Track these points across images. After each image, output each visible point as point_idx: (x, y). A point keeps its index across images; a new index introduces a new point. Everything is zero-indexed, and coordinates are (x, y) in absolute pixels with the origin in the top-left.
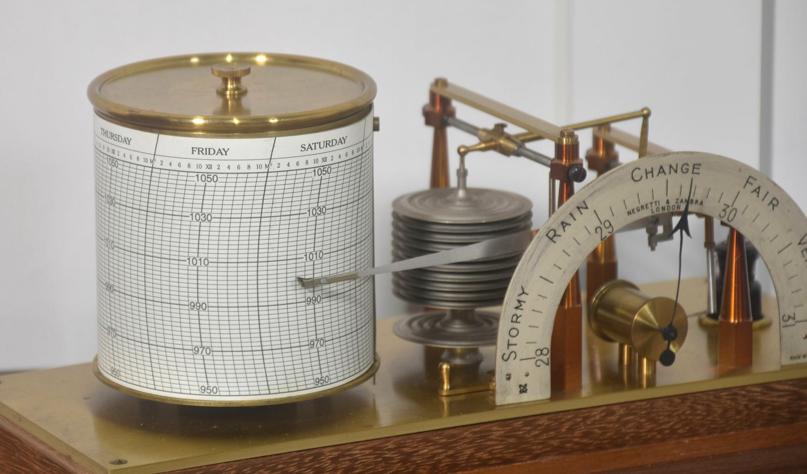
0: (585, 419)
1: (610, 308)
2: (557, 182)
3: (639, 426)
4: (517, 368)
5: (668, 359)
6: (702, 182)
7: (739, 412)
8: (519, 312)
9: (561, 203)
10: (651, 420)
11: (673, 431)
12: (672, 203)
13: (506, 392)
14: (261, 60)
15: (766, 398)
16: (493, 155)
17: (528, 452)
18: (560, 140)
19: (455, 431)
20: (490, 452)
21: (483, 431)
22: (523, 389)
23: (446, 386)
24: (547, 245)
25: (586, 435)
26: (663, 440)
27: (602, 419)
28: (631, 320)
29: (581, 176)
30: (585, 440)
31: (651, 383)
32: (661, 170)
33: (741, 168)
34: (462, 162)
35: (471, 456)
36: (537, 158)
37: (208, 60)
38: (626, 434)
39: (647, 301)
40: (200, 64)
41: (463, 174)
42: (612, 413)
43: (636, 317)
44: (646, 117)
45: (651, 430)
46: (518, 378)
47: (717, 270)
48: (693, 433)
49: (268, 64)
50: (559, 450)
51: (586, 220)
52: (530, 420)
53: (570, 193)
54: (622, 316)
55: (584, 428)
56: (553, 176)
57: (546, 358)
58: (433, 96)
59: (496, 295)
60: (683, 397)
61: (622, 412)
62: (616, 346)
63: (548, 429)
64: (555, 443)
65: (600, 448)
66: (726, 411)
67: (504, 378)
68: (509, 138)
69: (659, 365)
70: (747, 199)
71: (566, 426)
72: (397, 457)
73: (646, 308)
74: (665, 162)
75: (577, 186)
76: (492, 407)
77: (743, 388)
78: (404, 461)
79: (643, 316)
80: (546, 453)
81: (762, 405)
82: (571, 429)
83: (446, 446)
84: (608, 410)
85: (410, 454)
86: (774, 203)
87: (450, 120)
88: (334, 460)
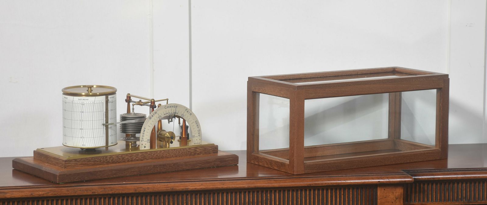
0: (156, 153)
1: (161, 135)
2: (151, 108)
3: (166, 155)
4: (144, 143)
5: (172, 142)
6: (178, 109)
7: (185, 153)
8: (144, 132)
9: (152, 112)
10: (169, 154)
11: (173, 156)
12: (172, 113)
13: (142, 147)
14: (95, 86)
15: (189, 150)
16: (138, 106)
17: (146, 158)
18: (152, 101)
19: (132, 154)
20: (139, 158)
21: (137, 154)
22: (145, 147)
23: (130, 147)
24: (149, 120)
25: (156, 156)
26: (171, 157)
27: (160, 153)
28: (164, 136)
29: (156, 107)
30: (156, 157)
31: (169, 147)
32: (170, 107)
33: (185, 107)
34: (133, 107)
35: (135, 159)
36: (147, 105)
37: (84, 86)
38: (164, 156)
39: (167, 132)
40: (83, 87)
41: (133, 109)
42: (161, 152)
43: (166, 135)
44: (168, 100)
45: (169, 156)
46: (144, 145)
47: (181, 131)
48: (176, 156)
49: (96, 87)
50: (152, 158)
51: (157, 115)
52: (146, 153)
53: (154, 110)
54: (163, 136)
55: (156, 155)
56: (150, 108)
57: (149, 141)
58: (127, 96)
59: (139, 131)
60: (174, 150)
61: (163, 152)
62: (162, 142)
63: (149, 154)
64: (151, 157)
65: (159, 158)
66: (182, 152)
67: (141, 144)
68: (142, 102)
69: (170, 144)
70: (186, 113)
71: (153, 154)
72: (121, 158)
73: (167, 134)
74: (171, 105)
75: (155, 109)
76: (139, 150)
77: (185, 148)
78: (123, 159)
79: (167, 135)
80: (149, 159)
81: (189, 152)
82: (154, 155)
83: (130, 157)
84: (161, 151)
85: (124, 158)
86: (191, 114)
87: (131, 101)
88: (110, 158)
